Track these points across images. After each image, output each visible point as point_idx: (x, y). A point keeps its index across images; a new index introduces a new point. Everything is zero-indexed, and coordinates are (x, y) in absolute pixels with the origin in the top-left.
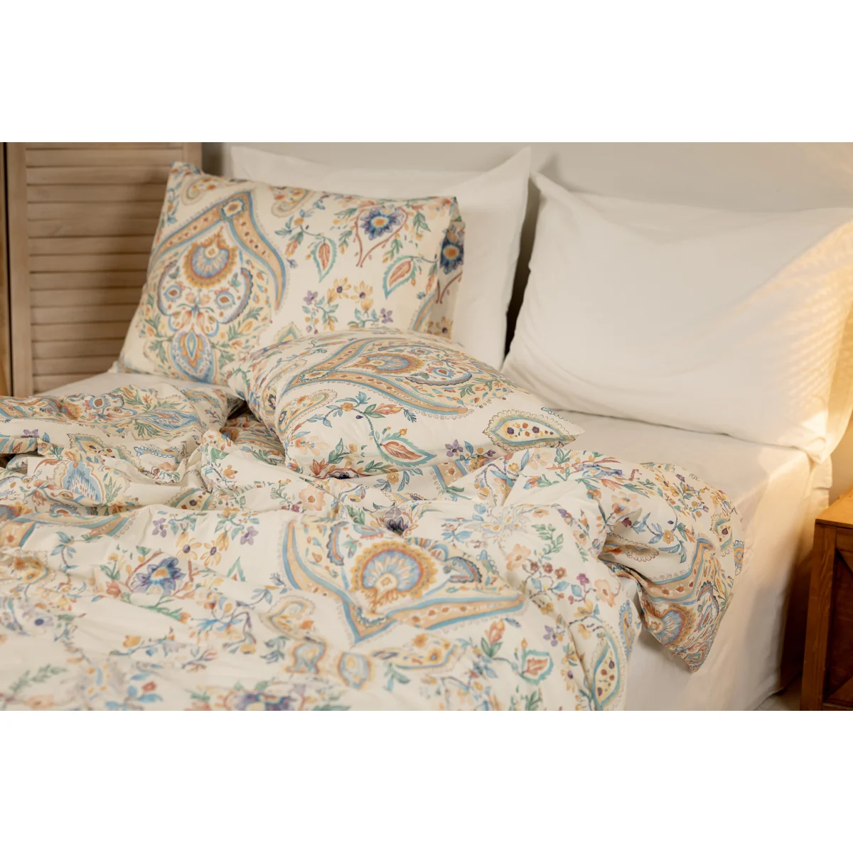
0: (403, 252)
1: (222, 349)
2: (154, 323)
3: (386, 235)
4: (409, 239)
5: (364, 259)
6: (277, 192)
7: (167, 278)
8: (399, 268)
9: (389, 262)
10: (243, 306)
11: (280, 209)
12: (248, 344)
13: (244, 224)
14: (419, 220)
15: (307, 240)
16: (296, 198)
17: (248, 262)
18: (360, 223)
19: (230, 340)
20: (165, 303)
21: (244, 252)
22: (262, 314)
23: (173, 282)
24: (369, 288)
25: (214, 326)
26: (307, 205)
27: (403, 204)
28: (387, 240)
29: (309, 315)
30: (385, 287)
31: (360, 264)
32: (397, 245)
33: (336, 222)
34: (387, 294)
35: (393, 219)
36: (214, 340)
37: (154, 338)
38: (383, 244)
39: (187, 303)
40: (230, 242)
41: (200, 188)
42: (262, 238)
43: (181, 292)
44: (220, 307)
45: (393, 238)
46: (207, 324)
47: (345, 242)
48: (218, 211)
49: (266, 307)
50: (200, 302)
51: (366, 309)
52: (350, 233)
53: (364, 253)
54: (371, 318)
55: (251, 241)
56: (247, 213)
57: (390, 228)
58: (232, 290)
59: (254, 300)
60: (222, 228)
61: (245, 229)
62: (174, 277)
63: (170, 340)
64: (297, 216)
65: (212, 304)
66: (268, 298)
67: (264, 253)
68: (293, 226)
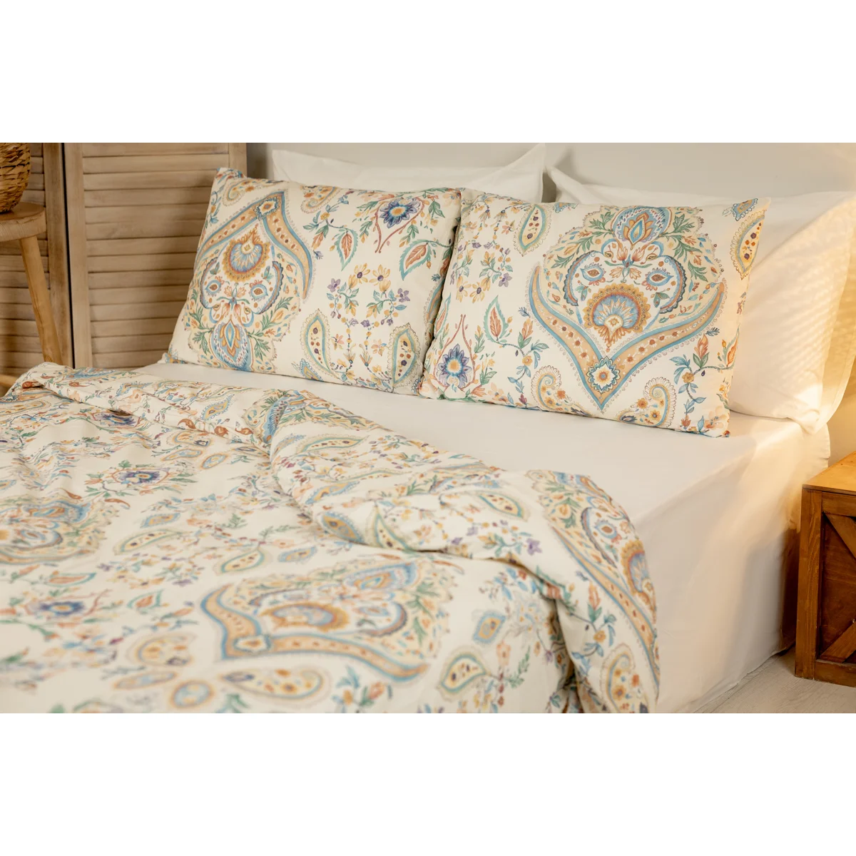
0: (418, 237)
1: (257, 337)
2: (197, 316)
3: (403, 222)
4: (424, 225)
5: (383, 245)
6: (307, 191)
7: (209, 274)
8: (415, 251)
9: (406, 246)
10: (275, 297)
11: (309, 206)
12: (280, 332)
13: (276, 221)
14: (434, 207)
15: (332, 232)
16: (323, 195)
17: (279, 256)
18: (380, 213)
19: (263, 329)
20: (207, 298)
21: (275, 246)
22: (292, 303)
23: (213, 277)
24: (386, 270)
25: (250, 316)
26: (333, 201)
27: (420, 195)
28: (404, 226)
29: (333, 302)
30: (401, 268)
31: (379, 250)
32: (414, 230)
33: (358, 214)
34: (404, 275)
35: (410, 208)
36: (250, 330)
37: (197, 330)
38: (400, 230)
39: (226, 296)
40: (264, 238)
41: (239, 190)
42: (292, 233)
43: (220, 287)
44: (254, 299)
45: (410, 224)
46: (243, 315)
47: (365, 232)
48: (255, 211)
49: (295, 296)
50: (237, 295)
51: (384, 290)
52: (370, 223)
53: (383, 240)
54: (388, 298)
55: (282, 236)
56: (279, 210)
57: (407, 216)
58: (265, 283)
59: (284, 291)
60: (257, 225)
61: (277, 225)
62: (214, 272)
63: (211, 331)
64: (324, 211)
65: (247, 297)
66: (296, 288)
67: (293, 246)
68: (319, 220)
